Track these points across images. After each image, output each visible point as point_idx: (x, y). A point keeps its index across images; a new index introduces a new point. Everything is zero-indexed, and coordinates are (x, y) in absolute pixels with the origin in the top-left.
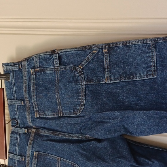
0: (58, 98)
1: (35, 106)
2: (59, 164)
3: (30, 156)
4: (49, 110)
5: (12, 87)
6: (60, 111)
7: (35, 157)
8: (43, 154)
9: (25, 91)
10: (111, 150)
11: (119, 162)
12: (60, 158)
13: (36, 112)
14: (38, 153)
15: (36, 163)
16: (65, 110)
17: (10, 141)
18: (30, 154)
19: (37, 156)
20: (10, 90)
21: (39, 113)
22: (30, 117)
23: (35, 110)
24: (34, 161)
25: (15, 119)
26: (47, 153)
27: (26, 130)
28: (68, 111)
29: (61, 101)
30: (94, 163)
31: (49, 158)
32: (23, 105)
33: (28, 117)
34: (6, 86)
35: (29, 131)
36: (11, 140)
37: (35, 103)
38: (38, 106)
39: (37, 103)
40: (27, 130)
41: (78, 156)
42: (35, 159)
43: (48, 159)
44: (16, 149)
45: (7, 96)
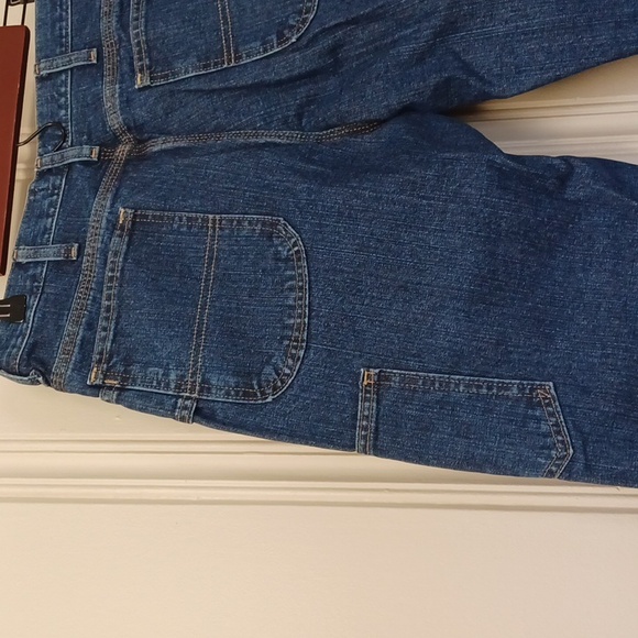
0: (224, 9)
1: (140, 52)
2: (211, 250)
3: (102, 231)
4: (187, 55)
5: (61, 15)
6: (229, 51)
7: (122, 228)
8: (154, 217)
9: (108, 14)
10: (411, 139)
11: (445, 165)
12: (218, 217)
13: (141, 71)
14: (135, 216)
15: (124, 251)
16: (248, 42)
17: (28, 209)
18: (104, 221)
19: (128, 225)
20: (53, 26)
21: (151, 73)
22: (118, 91)
23: (137, 64)
24: (118, 243)
25: (58, 125)
26: (169, 210)
27: (96, 150)
28: (259, 43)
29: (235, 20)
30: (352, 187)
31: (175, 226)
32: (95, 62)
33: (110, 93)
34: (38, 20)
35: (105, 156)
36: (30, 206)
37: (139, 42)
38: (149, 51)
39: (147, 42)
40: (100, 151)
41: (289, 181)
42: (120, 236)
43: (172, 232)
44: (48, 226)
45: (37, 51)
